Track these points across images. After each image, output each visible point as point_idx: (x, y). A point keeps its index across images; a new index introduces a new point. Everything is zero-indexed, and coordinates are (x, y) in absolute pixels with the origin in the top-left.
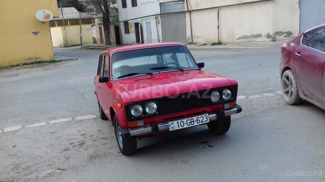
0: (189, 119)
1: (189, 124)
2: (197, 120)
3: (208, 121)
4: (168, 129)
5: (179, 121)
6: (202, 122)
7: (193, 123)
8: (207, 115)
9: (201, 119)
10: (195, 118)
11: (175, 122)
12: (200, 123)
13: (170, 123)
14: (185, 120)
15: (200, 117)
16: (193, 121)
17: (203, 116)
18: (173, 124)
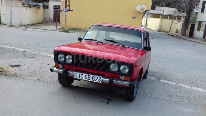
0: (88, 75)
1: (86, 78)
2: (93, 78)
3: (101, 82)
4: (73, 77)
5: (81, 74)
6: (95, 81)
7: (89, 79)
8: (101, 77)
9: (95, 78)
10: (91, 76)
11: (78, 73)
12: (94, 81)
13: (75, 73)
14: (84, 75)
15: (95, 76)
16: (90, 78)
17: (98, 77)
18: (77, 74)
